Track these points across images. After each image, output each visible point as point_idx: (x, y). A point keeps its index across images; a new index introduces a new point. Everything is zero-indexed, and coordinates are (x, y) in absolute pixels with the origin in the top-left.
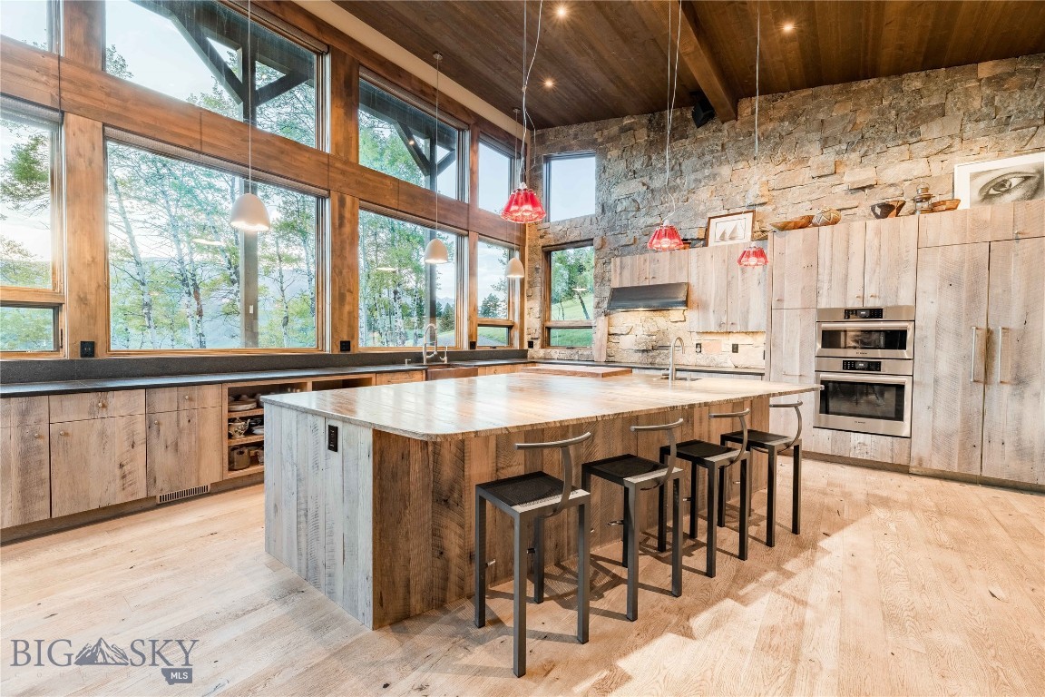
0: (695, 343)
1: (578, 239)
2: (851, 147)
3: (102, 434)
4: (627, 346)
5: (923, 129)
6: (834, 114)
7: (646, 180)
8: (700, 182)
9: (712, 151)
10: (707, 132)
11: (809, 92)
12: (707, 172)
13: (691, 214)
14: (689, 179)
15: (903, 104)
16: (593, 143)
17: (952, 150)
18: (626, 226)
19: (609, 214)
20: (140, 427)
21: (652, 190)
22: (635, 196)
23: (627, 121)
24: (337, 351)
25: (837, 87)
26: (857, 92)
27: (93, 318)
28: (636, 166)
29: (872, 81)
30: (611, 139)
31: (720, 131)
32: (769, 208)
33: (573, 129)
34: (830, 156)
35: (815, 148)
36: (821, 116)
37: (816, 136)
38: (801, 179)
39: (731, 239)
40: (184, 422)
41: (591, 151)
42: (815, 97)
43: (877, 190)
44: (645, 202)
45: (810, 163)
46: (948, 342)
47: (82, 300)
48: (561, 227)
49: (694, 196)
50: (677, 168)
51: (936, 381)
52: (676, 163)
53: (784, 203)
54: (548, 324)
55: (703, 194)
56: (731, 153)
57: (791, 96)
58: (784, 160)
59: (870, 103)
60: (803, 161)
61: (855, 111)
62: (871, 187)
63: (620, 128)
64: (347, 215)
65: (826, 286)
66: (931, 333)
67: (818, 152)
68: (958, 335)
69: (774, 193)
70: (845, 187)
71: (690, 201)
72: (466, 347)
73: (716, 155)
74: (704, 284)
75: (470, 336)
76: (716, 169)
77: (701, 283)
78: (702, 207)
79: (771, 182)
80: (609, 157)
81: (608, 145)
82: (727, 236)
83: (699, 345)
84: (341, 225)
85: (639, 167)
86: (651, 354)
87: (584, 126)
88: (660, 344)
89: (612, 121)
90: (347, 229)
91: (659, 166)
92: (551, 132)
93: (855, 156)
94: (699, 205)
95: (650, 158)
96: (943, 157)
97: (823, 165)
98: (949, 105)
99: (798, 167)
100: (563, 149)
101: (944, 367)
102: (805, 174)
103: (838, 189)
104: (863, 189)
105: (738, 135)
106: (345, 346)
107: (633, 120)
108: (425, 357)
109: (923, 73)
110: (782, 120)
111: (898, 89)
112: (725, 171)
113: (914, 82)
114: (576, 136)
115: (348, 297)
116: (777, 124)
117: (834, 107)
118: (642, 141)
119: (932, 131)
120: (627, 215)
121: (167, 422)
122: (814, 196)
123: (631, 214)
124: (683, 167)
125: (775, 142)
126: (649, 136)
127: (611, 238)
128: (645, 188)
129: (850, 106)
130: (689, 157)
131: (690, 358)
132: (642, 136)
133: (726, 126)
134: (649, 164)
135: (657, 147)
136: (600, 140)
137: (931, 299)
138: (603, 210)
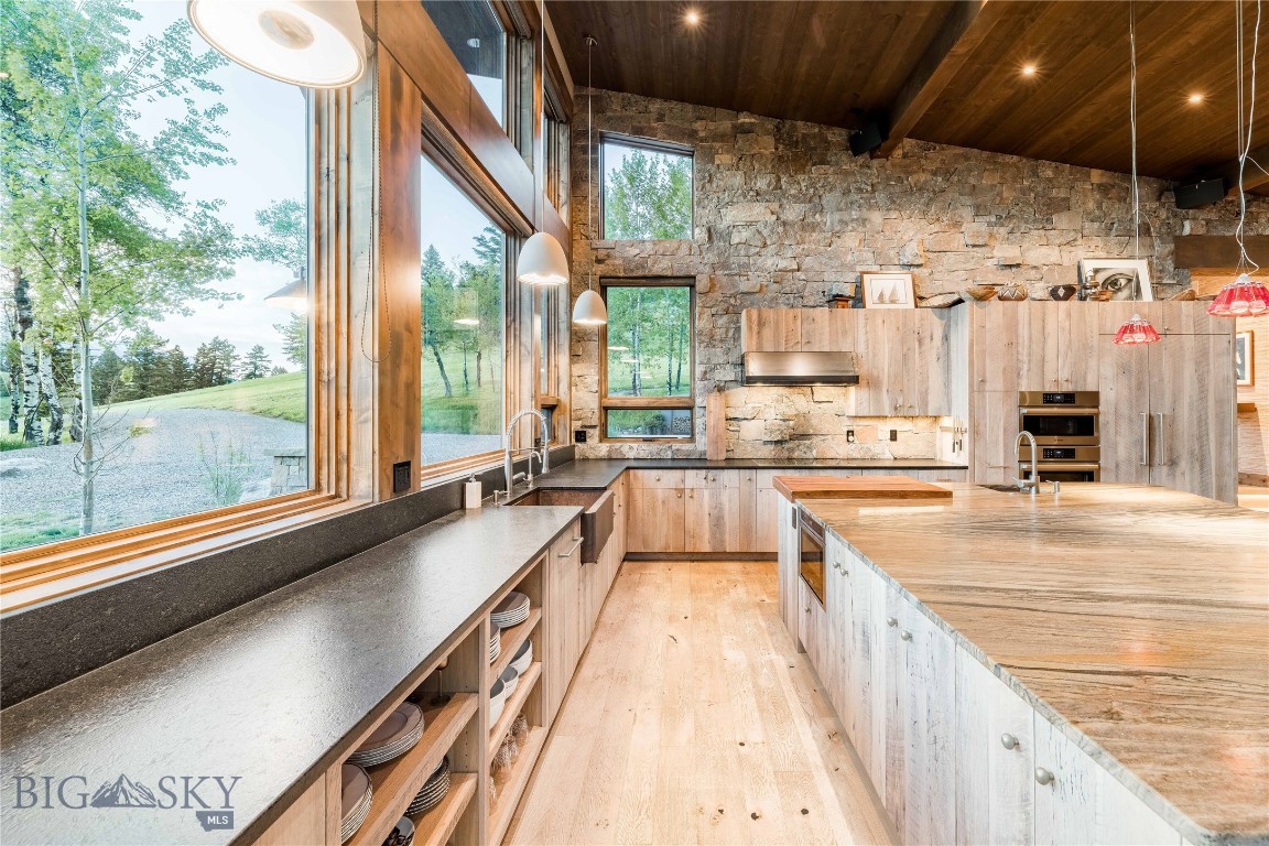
0: (846, 429)
1: (669, 273)
2: (1000, 221)
4: (754, 435)
5: (1055, 218)
6: (984, 182)
7: (775, 206)
8: (847, 224)
9: (860, 190)
10: (853, 165)
11: (959, 150)
12: (855, 214)
13: (836, 263)
14: (830, 219)
15: (1040, 189)
16: (692, 135)
17: (1076, 243)
18: (747, 266)
19: (719, 244)
21: (784, 224)
22: (760, 226)
23: (745, 119)
25: (986, 154)
26: (1004, 165)
28: (759, 184)
29: (1015, 158)
30: (721, 137)
31: (869, 167)
32: (924, 271)
33: (656, 106)
34: (980, 225)
35: (967, 213)
36: (972, 181)
37: (968, 200)
38: (956, 245)
39: (893, 302)
41: (686, 146)
42: (967, 158)
43: (1022, 269)
44: (775, 238)
45: (963, 229)
46: (1124, 427)
48: (637, 251)
49: (839, 241)
50: (816, 200)
51: (1117, 466)
52: (814, 195)
53: (940, 268)
54: (608, 402)
55: (850, 240)
56: (881, 197)
57: (943, 149)
58: (938, 220)
59: (1014, 180)
60: (957, 224)
61: (1002, 184)
62: (1018, 265)
63: (734, 126)
65: (1025, 367)
66: (1111, 418)
67: (970, 219)
68: (1131, 420)
69: (931, 255)
70: (995, 261)
71: (833, 246)
73: (864, 196)
74: (875, 355)
75: (535, 429)
76: (865, 213)
77: (871, 354)
78: (849, 257)
79: (926, 242)
80: (717, 162)
81: (717, 145)
82: (886, 298)
83: (850, 433)
85: (764, 187)
86: (786, 446)
87: (676, 106)
88: (800, 431)
89: (724, 112)
91: (793, 192)
92: (615, 100)
93: (1003, 231)
94: (846, 254)
95: (779, 180)
97: (977, 234)
98: (1073, 201)
99: (953, 231)
100: (638, 131)
101: (1122, 453)
102: (958, 241)
103: (990, 263)
104: (1011, 266)
105: (889, 179)
107: (753, 120)
108: (511, 480)
109: (1054, 164)
110: (934, 174)
111: (1035, 174)
112: (876, 217)
113: (1047, 170)
114: (660, 118)
116: (929, 177)
117: (985, 174)
118: (767, 152)
119: (1061, 220)
120: (747, 250)
122: (969, 266)
123: (753, 250)
124: (824, 202)
125: (930, 198)
126: (776, 149)
127: (725, 279)
128: (774, 217)
129: (997, 176)
130: (831, 190)
131: (839, 449)
132: (767, 145)
133: (875, 163)
134: (778, 187)
135: (788, 167)
136: (702, 134)
137: (1111, 386)
138: (710, 237)
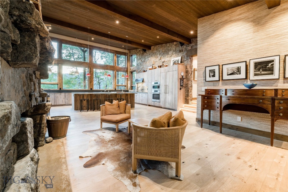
1: (134, 70)
3: (61, 97)
4: (140, 89)
5: (169, 52)
6: (161, 50)
8: (147, 60)
15: (167, 48)
18: (140, 68)
19: (138, 66)
20: (64, 97)
22: (140, 63)
24: (90, 90)
27: (61, 85)
28: (140, 57)
31: (149, 52)
32: (154, 65)
36: (159, 50)
37: (159, 53)
40: (68, 97)
47: (60, 84)
48: (132, 68)
49: (147, 63)
52: (145, 57)
54: (132, 86)
57: (156, 46)
58: (156, 57)
59: (164, 48)
60: (158, 57)
63: (139, 51)
64: (92, 70)
65: (153, 79)
72: (114, 90)
73: (149, 56)
75: (115, 88)
76: (149, 58)
79: (154, 61)
84: (91, 72)
87: (135, 50)
88: (143, 89)
89: (138, 49)
90: (92, 72)
92: (131, 51)
95: (142, 56)
96: (171, 57)
98: (171, 49)
100: (133, 54)
102: (158, 59)
105: (151, 52)
106: (91, 89)
108: (105, 91)
109: (169, 43)
110: (155, 50)
113: (168, 45)
114: (134, 52)
115: (92, 82)
117: (161, 48)
118: (141, 53)
121: (67, 96)
122: (159, 63)
123: (140, 66)
125: (155, 54)
127: (138, 70)
128: (141, 61)
136: (137, 53)
137: (162, 81)
